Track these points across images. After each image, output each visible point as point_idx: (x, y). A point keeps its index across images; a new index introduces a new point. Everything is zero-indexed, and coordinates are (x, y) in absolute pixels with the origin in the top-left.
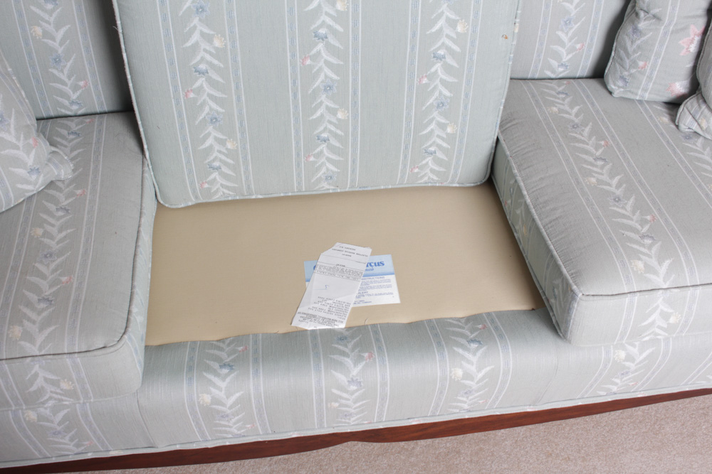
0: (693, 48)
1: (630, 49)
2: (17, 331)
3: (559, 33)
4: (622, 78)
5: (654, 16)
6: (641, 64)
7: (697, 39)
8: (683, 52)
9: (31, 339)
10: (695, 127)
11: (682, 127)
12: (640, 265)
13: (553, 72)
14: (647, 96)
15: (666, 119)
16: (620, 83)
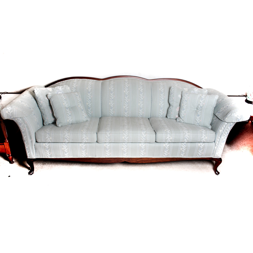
0: (178, 110)
1: (170, 111)
2: (82, 130)
3: (160, 110)
4: (169, 115)
5: (172, 106)
6: (171, 113)
7: (179, 109)
8: (177, 111)
9: (84, 131)
10: (179, 121)
11: (177, 121)
12: (166, 130)
13: (160, 116)
14: (173, 118)
15: (175, 121)
16: (169, 116)
